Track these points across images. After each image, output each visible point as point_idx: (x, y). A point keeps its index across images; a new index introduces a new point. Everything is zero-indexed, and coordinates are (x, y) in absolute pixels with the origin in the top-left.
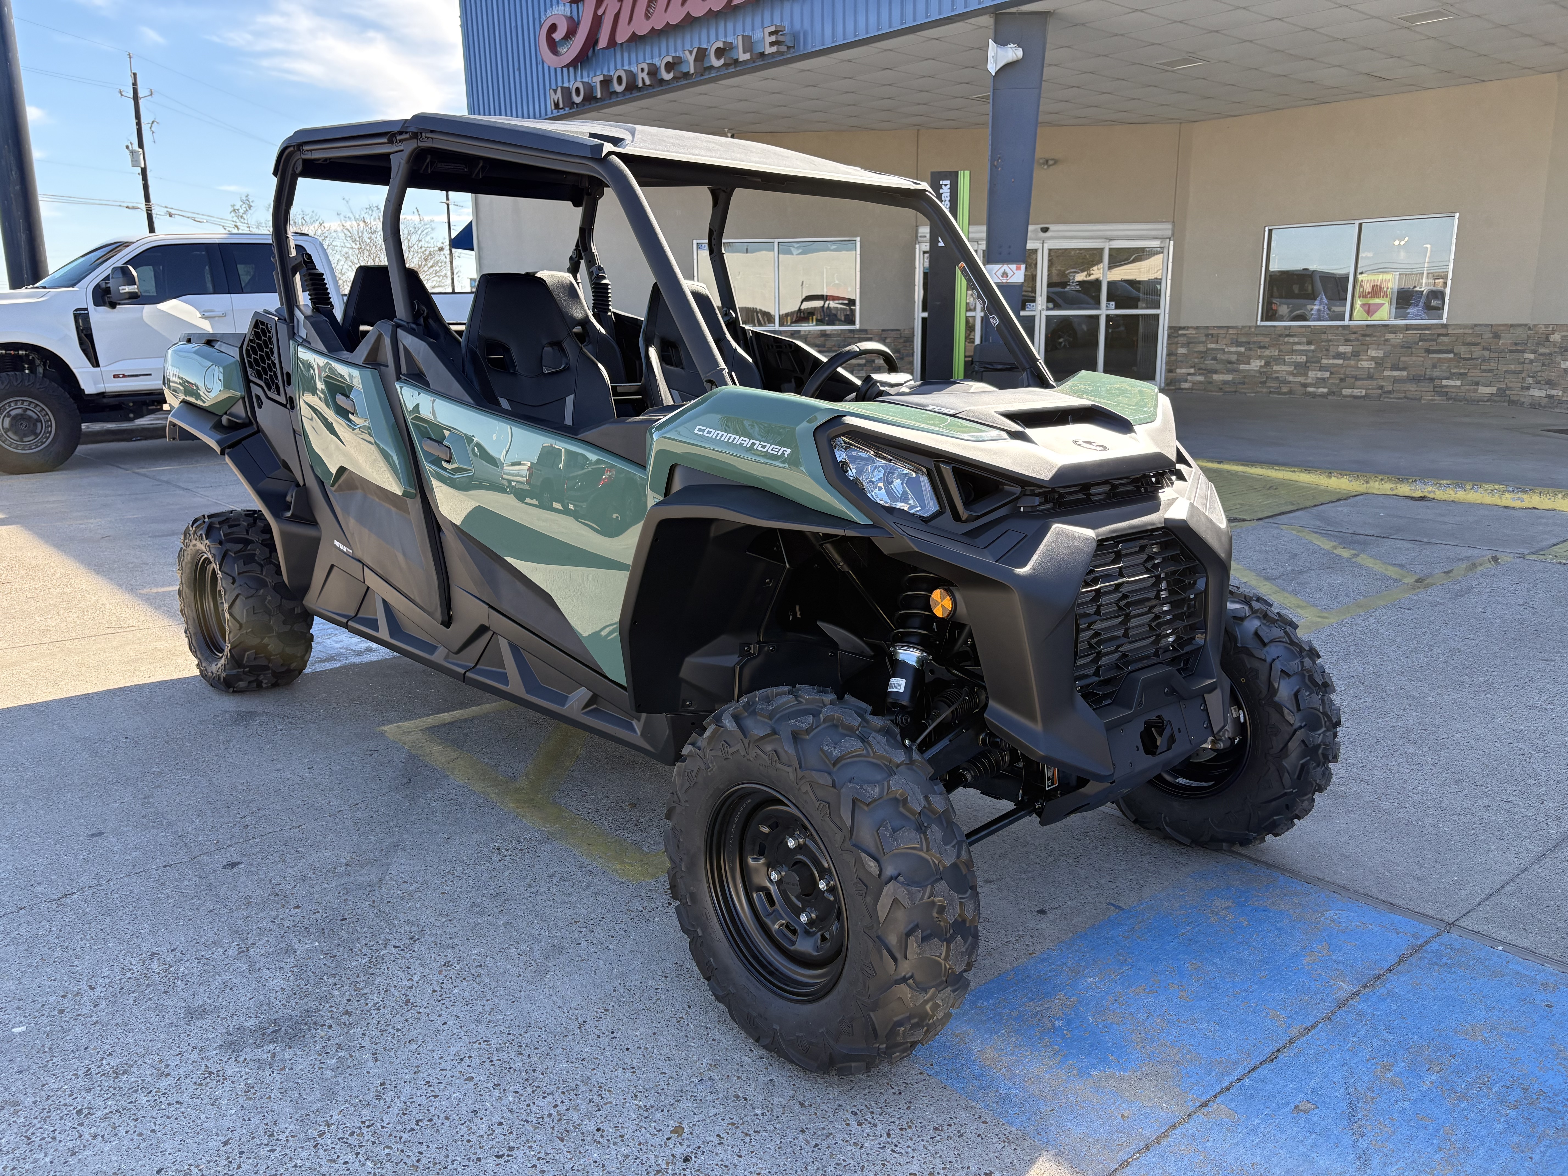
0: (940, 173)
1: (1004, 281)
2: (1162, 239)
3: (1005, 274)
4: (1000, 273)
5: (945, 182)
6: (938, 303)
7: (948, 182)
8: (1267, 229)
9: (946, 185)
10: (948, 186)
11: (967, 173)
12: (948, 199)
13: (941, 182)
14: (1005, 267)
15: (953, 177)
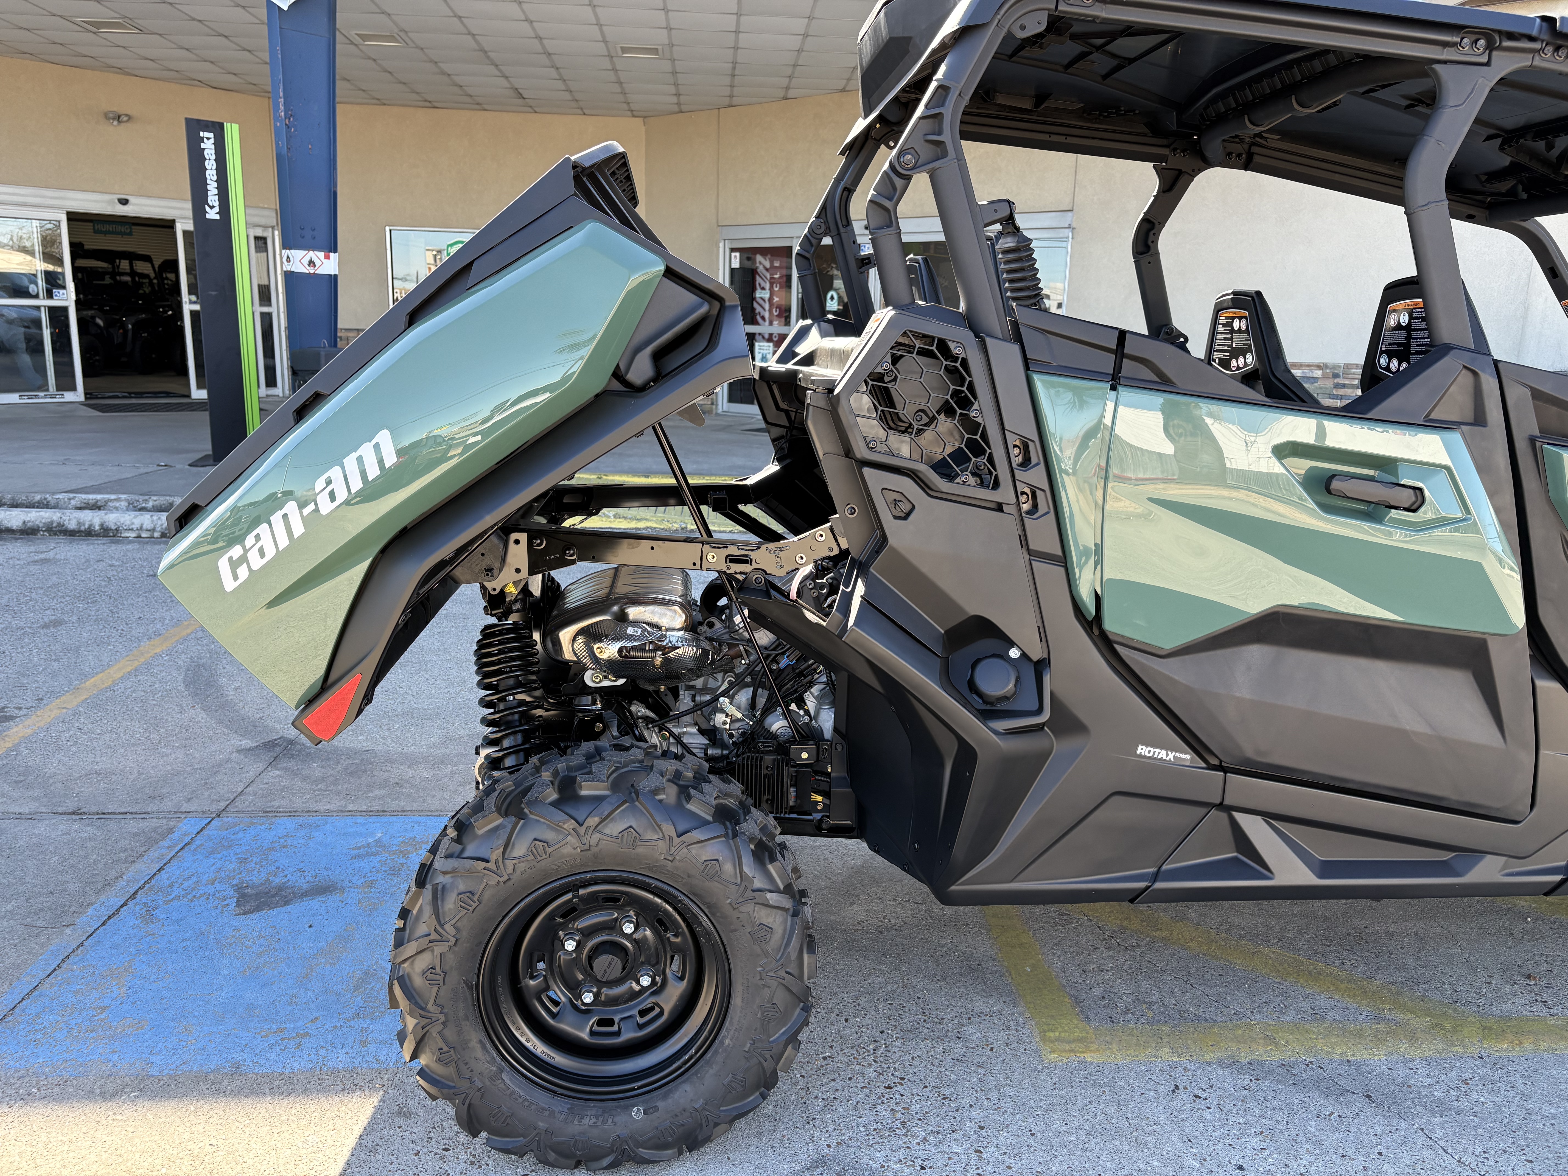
0: (198, 121)
1: (312, 272)
2: (265, 227)
3: (311, 263)
4: (306, 261)
5: (207, 135)
6: (214, 293)
7: (211, 135)
8: (387, 229)
9: (208, 139)
10: (212, 141)
11: (236, 127)
12: (214, 157)
13: (202, 134)
14: (311, 254)
15: (218, 129)
